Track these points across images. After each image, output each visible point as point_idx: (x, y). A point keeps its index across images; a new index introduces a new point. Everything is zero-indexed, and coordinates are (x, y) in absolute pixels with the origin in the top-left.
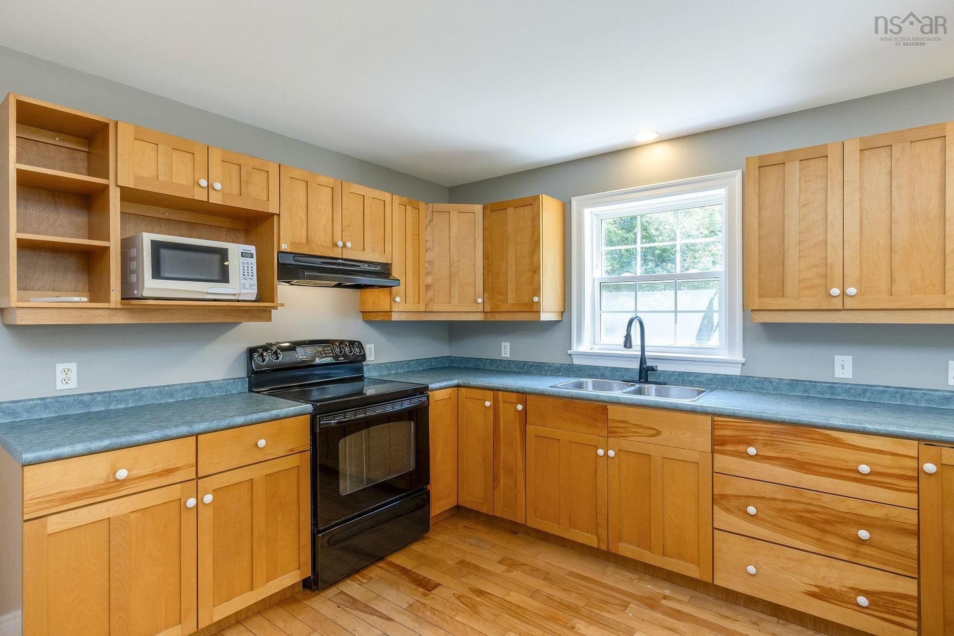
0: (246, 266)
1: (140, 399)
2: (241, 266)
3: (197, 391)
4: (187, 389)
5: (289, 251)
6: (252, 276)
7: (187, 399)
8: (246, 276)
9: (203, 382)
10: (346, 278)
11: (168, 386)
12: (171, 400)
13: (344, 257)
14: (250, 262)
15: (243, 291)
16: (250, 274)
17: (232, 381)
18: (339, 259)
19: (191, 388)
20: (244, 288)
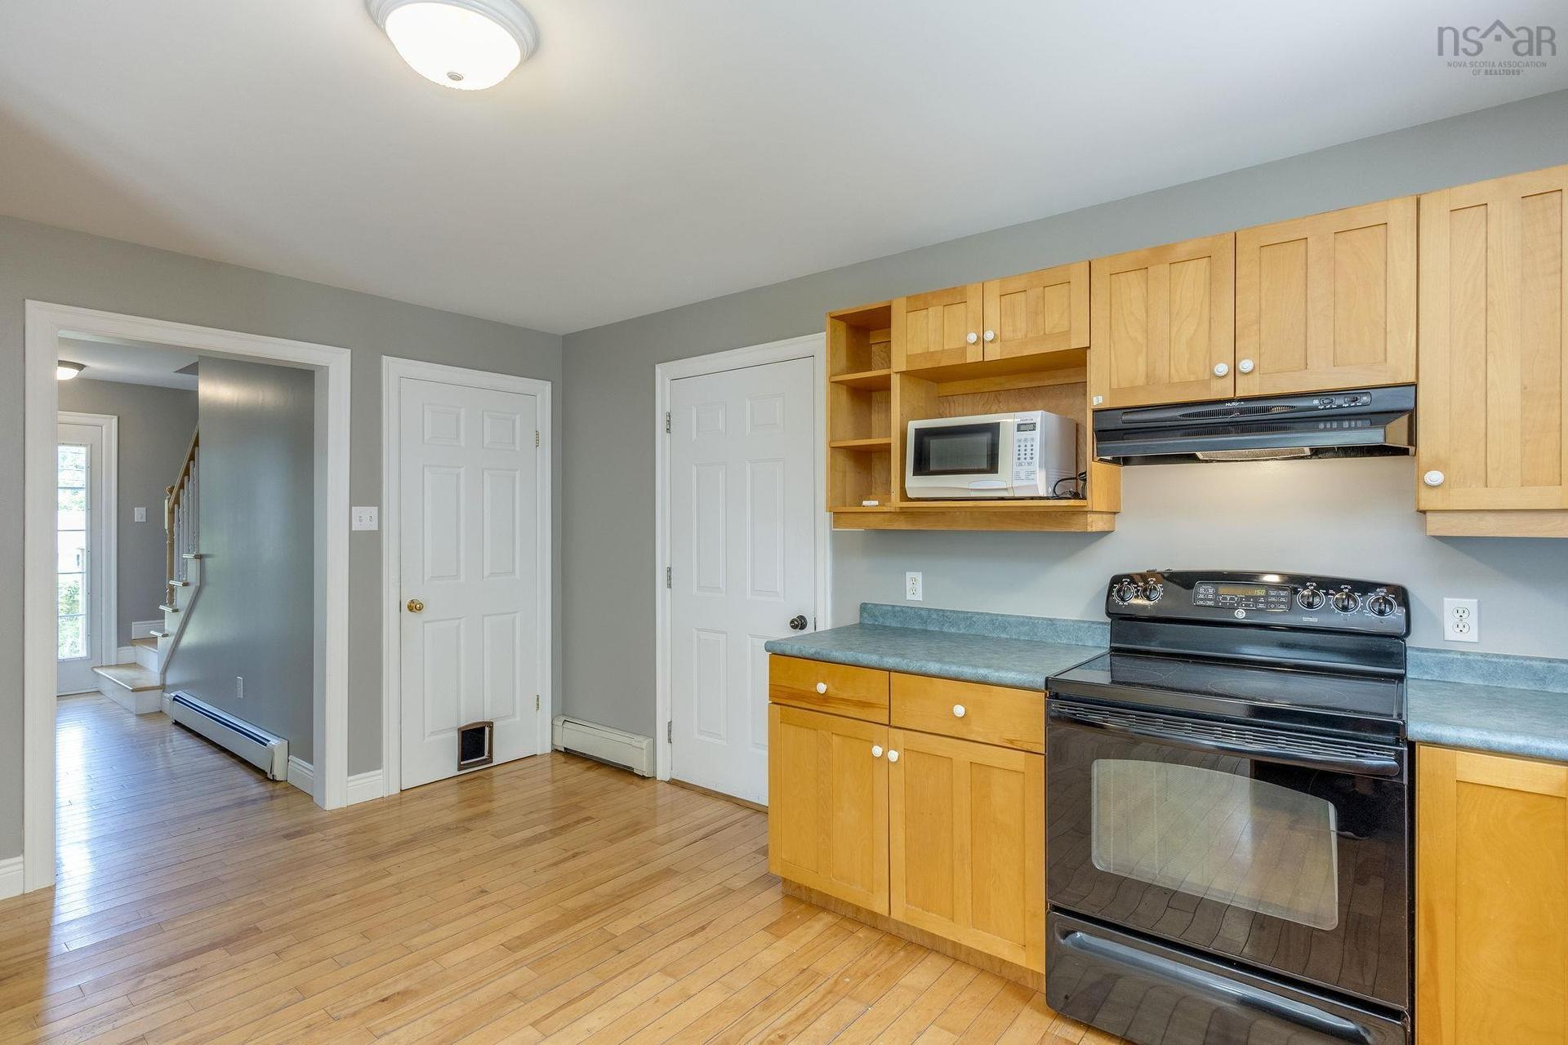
0: (1023, 445)
1: (970, 625)
2: (1016, 445)
3: (1036, 630)
4: (1022, 624)
5: (1108, 406)
6: (1032, 458)
7: (1022, 638)
8: (1022, 460)
9: (1043, 618)
10: (1195, 442)
11: (1002, 615)
12: (1004, 636)
13: (1240, 394)
14: (1029, 437)
15: (1016, 484)
16: (1028, 456)
17: (1086, 625)
18: (1230, 401)
19: (1028, 624)
20: (1018, 478)
